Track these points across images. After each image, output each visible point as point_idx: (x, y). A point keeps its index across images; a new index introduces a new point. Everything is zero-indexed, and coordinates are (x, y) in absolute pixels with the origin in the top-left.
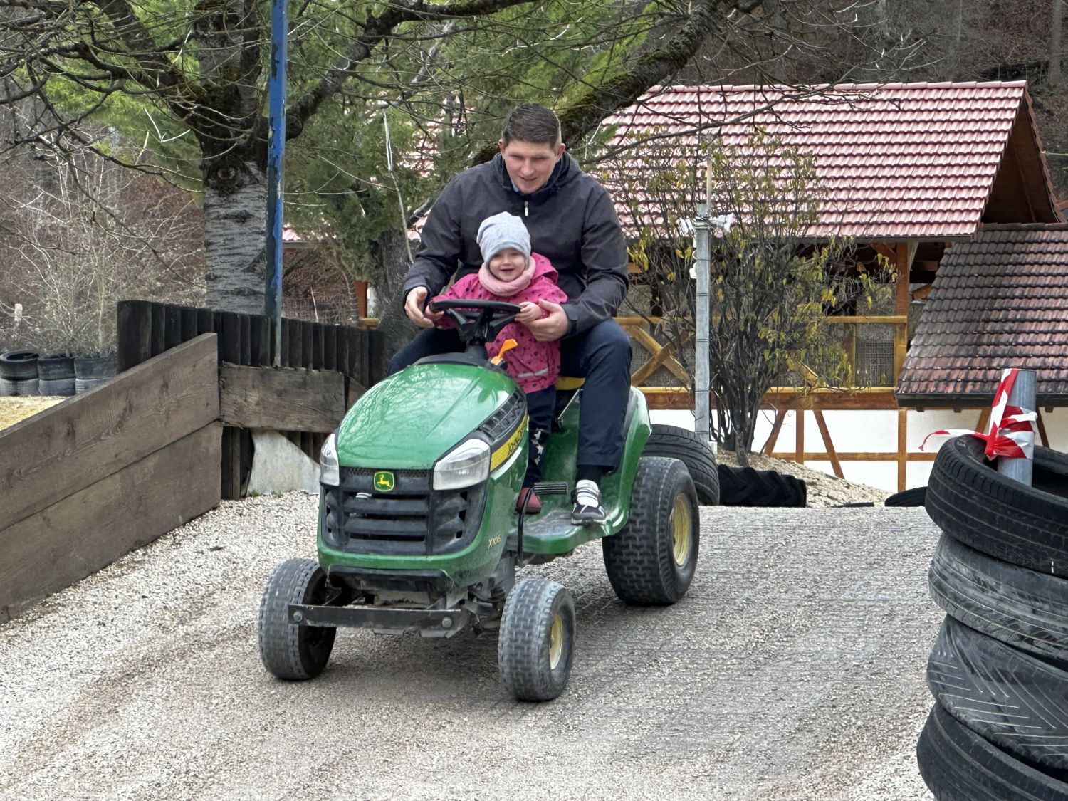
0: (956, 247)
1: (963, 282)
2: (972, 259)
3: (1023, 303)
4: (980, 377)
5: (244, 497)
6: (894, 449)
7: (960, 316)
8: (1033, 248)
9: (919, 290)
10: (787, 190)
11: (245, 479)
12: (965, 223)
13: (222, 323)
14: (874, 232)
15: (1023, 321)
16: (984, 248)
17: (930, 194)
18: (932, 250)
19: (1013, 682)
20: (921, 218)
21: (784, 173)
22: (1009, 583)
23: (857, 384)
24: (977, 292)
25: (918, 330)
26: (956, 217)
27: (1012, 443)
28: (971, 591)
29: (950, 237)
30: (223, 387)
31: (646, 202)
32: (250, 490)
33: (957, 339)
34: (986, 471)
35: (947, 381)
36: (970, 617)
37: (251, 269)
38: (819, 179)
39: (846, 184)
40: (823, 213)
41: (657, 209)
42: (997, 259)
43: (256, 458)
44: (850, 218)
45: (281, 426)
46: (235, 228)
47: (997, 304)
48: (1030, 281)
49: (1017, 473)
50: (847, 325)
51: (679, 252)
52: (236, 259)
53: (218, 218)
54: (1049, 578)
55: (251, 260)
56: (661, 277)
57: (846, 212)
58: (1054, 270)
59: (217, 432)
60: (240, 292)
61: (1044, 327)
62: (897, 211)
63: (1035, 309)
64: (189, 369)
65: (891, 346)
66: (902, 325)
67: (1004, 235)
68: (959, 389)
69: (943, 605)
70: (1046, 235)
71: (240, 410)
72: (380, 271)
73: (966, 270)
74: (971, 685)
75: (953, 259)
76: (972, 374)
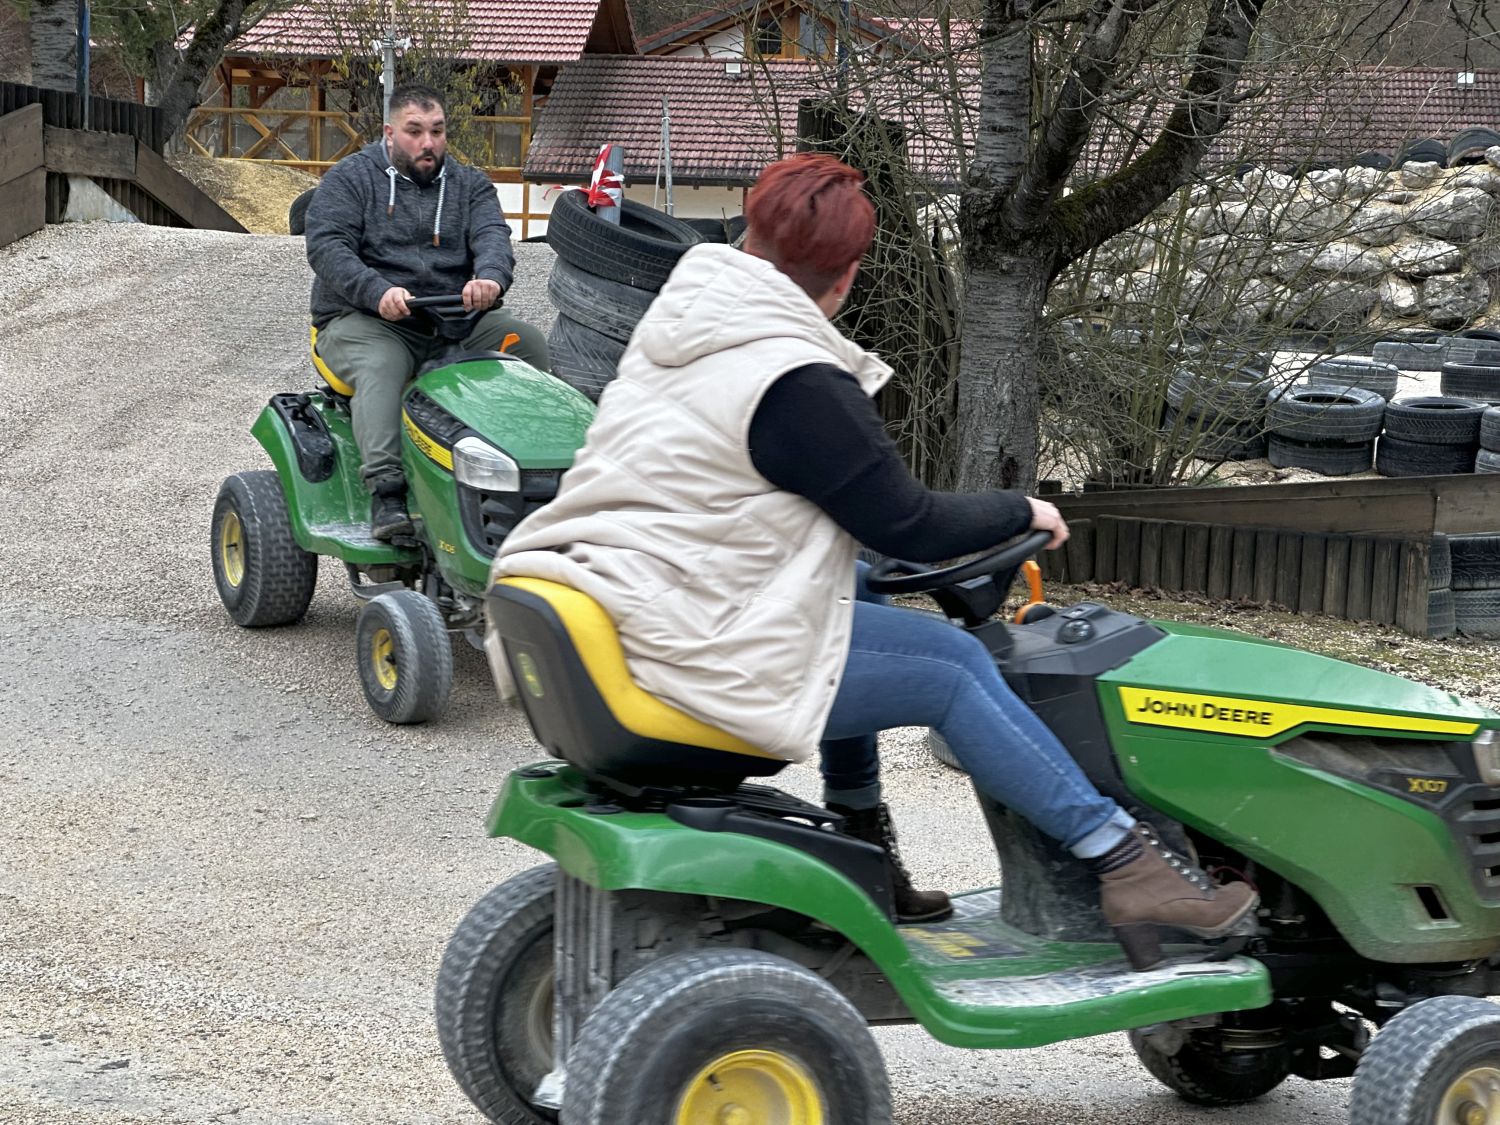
0: (566, 70)
1: (570, 95)
2: (577, 79)
3: (612, 111)
4: (581, 161)
5: (62, 222)
6: (520, 210)
7: (568, 118)
8: (620, 72)
9: (538, 100)
10: (447, 24)
11: (63, 210)
12: (572, 53)
13: (46, 97)
14: (508, 57)
15: (612, 123)
16: (585, 71)
17: (548, 31)
18: (549, 71)
19: (604, 359)
20: (542, 48)
21: (446, 12)
22: (602, 291)
23: (495, 164)
24: (580, 102)
25: (538, 128)
26: (566, 48)
27: (607, 196)
28: (577, 297)
29: (562, 62)
30: (46, 143)
31: (348, 29)
32: (67, 217)
33: (565, 135)
34: (589, 214)
35: (558, 164)
36: (576, 314)
37: (65, 60)
38: (470, 18)
39: (490, 22)
40: (472, 42)
41: (355, 34)
42: (594, 79)
43: (71, 195)
44: (492, 47)
45: (88, 173)
46: (53, 29)
47: (594, 111)
48: (617, 95)
49: (610, 216)
50: (488, 122)
51: (371, 66)
52: (54, 52)
53: (41, 22)
54: (630, 288)
55: (65, 53)
56: (357, 83)
57: (489, 42)
58: (634, 88)
59: (43, 175)
60: (56, 77)
61: (626, 128)
62: (525, 43)
63: (621, 116)
64: (21, 128)
65: (520, 138)
66: (527, 124)
67: (600, 63)
68: (566, 170)
69: (558, 306)
70: (628, 64)
71: (59, 160)
72: (155, 70)
73: (573, 87)
74: (576, 361)
75: (563, 78)
76: (575, 160)
